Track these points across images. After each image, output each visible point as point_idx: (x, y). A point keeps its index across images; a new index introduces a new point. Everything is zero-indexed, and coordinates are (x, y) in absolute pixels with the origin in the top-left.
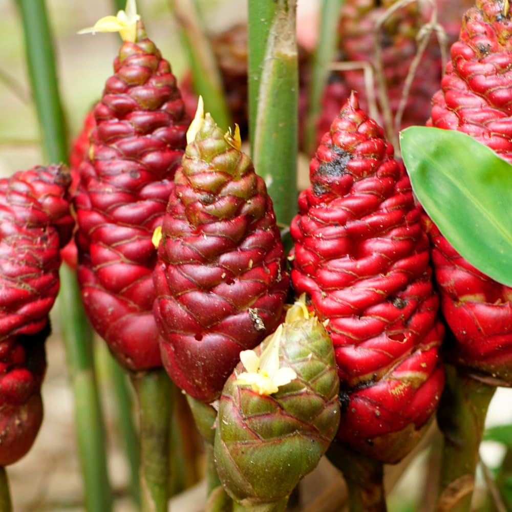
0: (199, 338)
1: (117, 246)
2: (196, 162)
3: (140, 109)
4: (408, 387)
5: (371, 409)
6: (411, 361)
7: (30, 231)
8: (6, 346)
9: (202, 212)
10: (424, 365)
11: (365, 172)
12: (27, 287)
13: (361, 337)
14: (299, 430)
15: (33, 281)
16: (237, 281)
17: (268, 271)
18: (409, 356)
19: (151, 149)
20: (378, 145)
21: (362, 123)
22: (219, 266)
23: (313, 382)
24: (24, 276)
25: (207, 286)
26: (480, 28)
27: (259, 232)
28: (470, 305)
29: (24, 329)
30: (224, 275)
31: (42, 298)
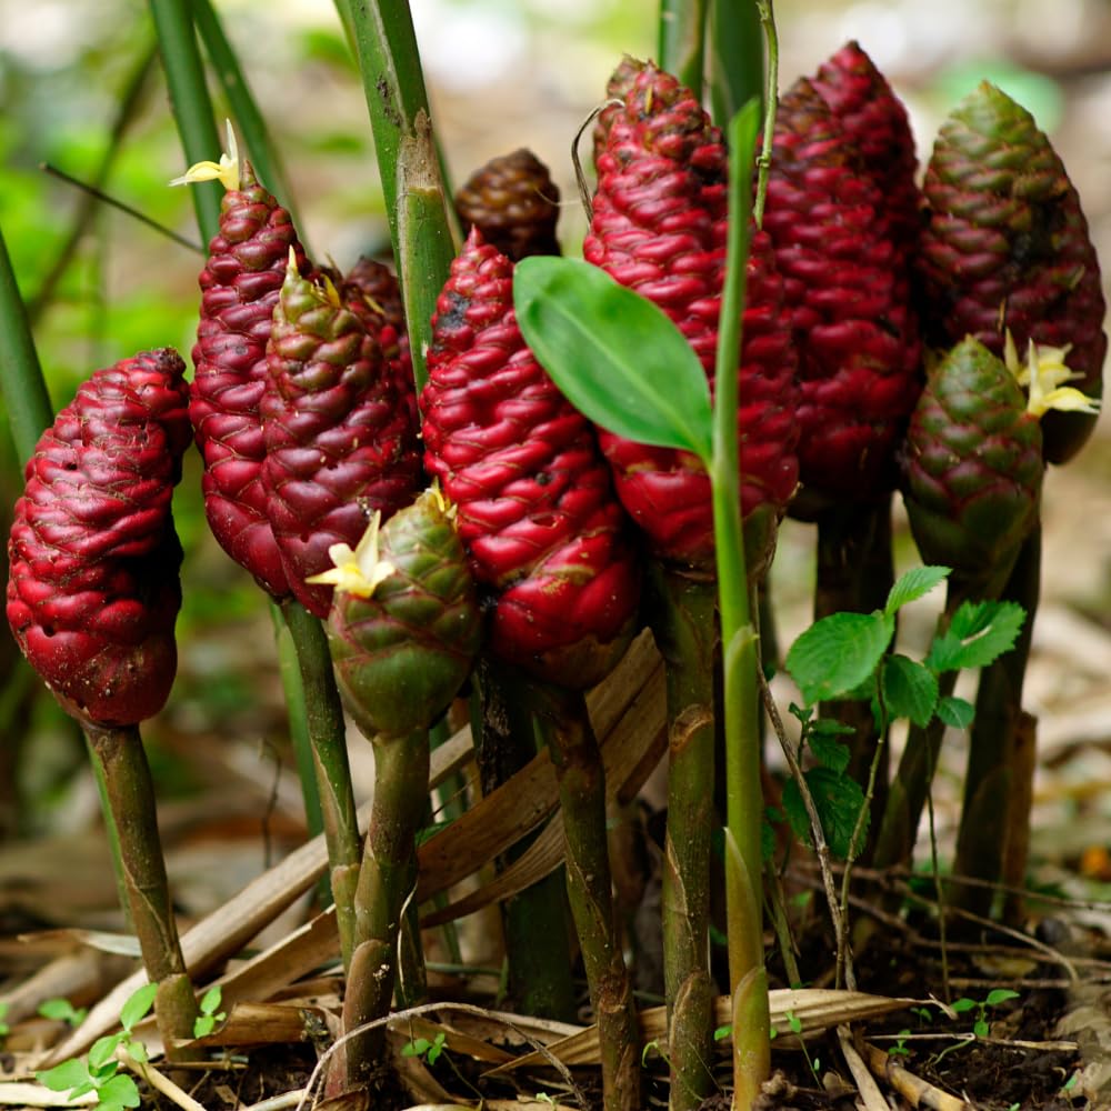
0: (305, 539)
1: (227, 439)
2: (281, 325)
3: (246, 271)
4: (566, 585)
5: (521, 614)
6: (568, 551)
7: (123, 429)
8: (101, 570)
9: (291, 385)
10: (585, 555)
11: (487, 322)
12: (122, 496)
13: (499, 524)
14: (412, 639)
15: (128, 490)
16: (340, 465)
17: (381, 451)
18: (564, 545)
19: (259, 317)
20: (503, 286)
21: (483, 262)
22: (316, 449)
23: (423, 578)
24: (116, 483)
25: (307, 473)
26: (624, 131)
27: (367, 404)
28: (637, 476)
29: (121, 548)
30: (323, 459)
31: (142, 511)
